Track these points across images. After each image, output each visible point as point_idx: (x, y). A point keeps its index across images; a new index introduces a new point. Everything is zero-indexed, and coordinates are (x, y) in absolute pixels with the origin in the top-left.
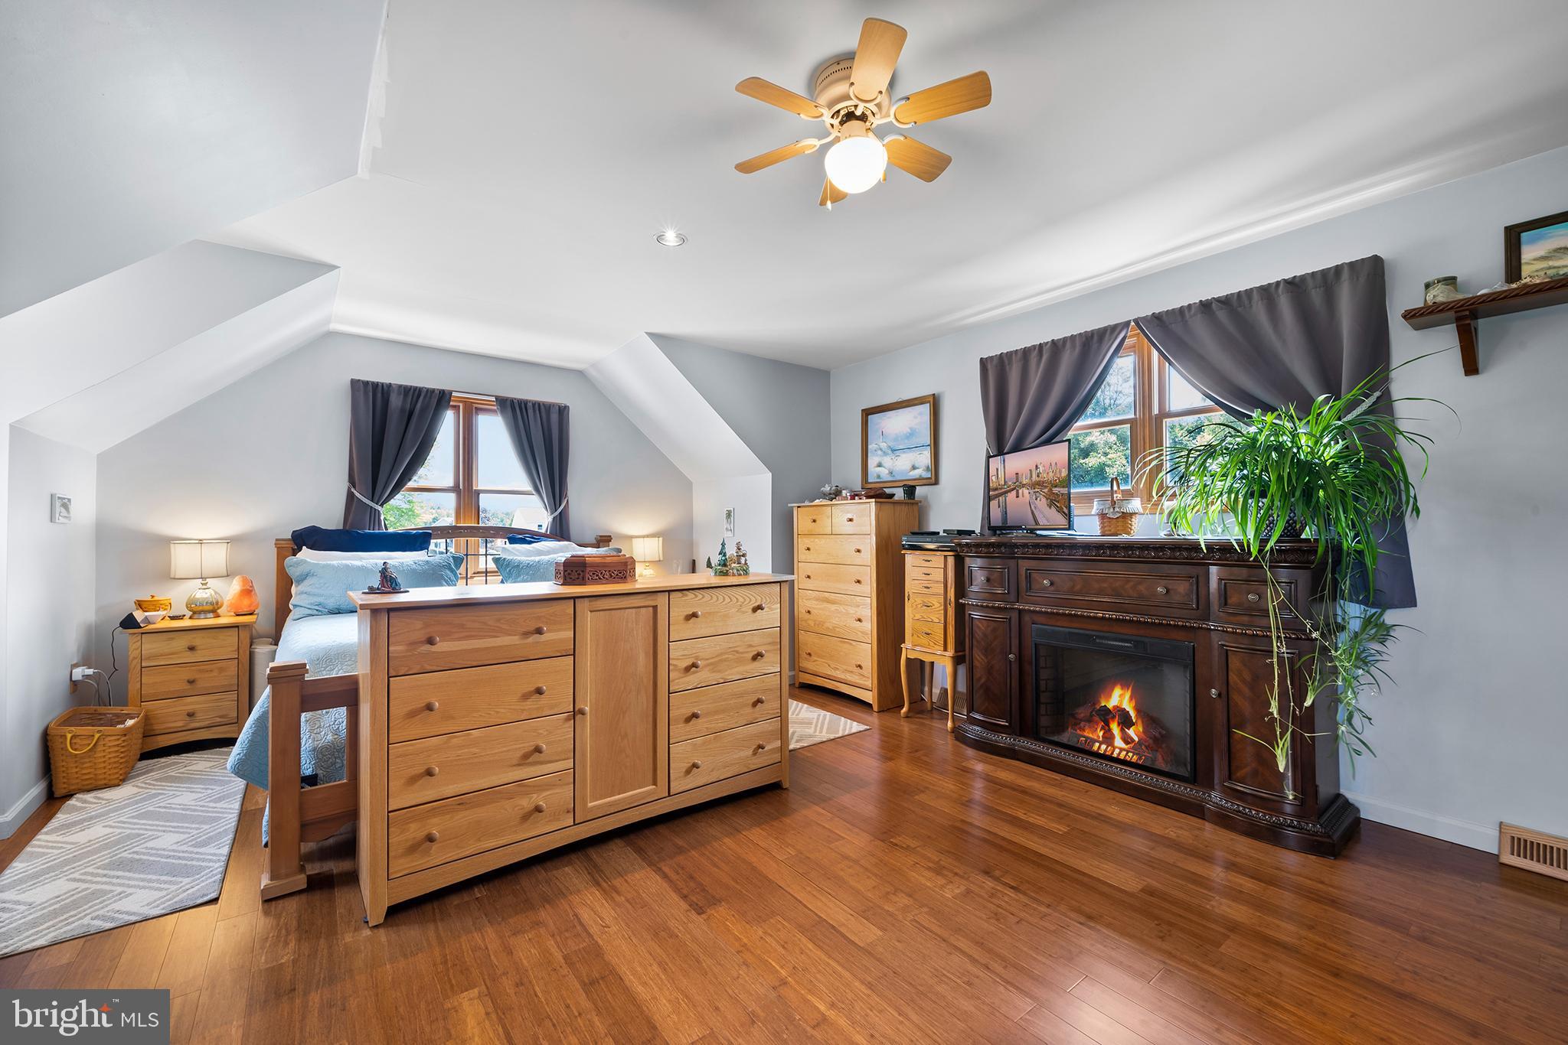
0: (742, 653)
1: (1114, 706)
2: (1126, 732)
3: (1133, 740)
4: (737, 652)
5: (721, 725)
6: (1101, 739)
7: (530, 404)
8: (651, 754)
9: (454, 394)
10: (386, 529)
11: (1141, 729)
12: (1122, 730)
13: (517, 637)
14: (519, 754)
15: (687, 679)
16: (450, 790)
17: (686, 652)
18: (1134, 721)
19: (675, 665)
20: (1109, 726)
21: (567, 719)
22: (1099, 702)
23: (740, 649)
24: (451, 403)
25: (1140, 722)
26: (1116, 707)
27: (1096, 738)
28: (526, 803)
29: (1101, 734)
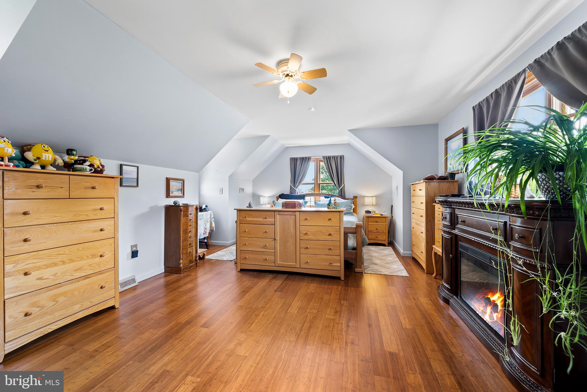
0: (324, 233)
1: (493, 300)
2: (492, 313)
3: (494, 319)
4: (323, 232)
5: (317, 253)
6: (480, 311)
7: (331, 157)
8: (295, 255)
9: (312, 157)
10: (298, 194)
11: (499, 316)
12: (491, 313)
13: (262, 219)
14: (263, 245)
15: (305, 237)
16: (250, 249)
17: (305, 229)
18: (499, 311)
19: (301, 232)
20: (486, 308)
21: (273, 240)
22: (488, 295)
23: (324, 231)
24: (311, 160)
25: (501, 313)
26: (494, 301)
27: (478, 309)
28: (264, 257)
29: (482, 309)
